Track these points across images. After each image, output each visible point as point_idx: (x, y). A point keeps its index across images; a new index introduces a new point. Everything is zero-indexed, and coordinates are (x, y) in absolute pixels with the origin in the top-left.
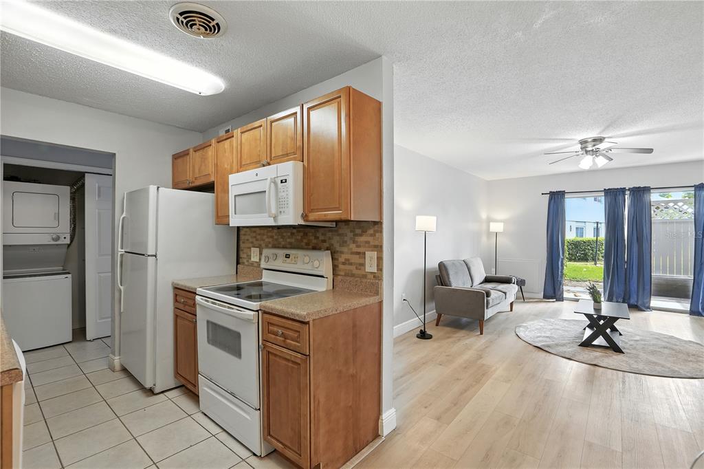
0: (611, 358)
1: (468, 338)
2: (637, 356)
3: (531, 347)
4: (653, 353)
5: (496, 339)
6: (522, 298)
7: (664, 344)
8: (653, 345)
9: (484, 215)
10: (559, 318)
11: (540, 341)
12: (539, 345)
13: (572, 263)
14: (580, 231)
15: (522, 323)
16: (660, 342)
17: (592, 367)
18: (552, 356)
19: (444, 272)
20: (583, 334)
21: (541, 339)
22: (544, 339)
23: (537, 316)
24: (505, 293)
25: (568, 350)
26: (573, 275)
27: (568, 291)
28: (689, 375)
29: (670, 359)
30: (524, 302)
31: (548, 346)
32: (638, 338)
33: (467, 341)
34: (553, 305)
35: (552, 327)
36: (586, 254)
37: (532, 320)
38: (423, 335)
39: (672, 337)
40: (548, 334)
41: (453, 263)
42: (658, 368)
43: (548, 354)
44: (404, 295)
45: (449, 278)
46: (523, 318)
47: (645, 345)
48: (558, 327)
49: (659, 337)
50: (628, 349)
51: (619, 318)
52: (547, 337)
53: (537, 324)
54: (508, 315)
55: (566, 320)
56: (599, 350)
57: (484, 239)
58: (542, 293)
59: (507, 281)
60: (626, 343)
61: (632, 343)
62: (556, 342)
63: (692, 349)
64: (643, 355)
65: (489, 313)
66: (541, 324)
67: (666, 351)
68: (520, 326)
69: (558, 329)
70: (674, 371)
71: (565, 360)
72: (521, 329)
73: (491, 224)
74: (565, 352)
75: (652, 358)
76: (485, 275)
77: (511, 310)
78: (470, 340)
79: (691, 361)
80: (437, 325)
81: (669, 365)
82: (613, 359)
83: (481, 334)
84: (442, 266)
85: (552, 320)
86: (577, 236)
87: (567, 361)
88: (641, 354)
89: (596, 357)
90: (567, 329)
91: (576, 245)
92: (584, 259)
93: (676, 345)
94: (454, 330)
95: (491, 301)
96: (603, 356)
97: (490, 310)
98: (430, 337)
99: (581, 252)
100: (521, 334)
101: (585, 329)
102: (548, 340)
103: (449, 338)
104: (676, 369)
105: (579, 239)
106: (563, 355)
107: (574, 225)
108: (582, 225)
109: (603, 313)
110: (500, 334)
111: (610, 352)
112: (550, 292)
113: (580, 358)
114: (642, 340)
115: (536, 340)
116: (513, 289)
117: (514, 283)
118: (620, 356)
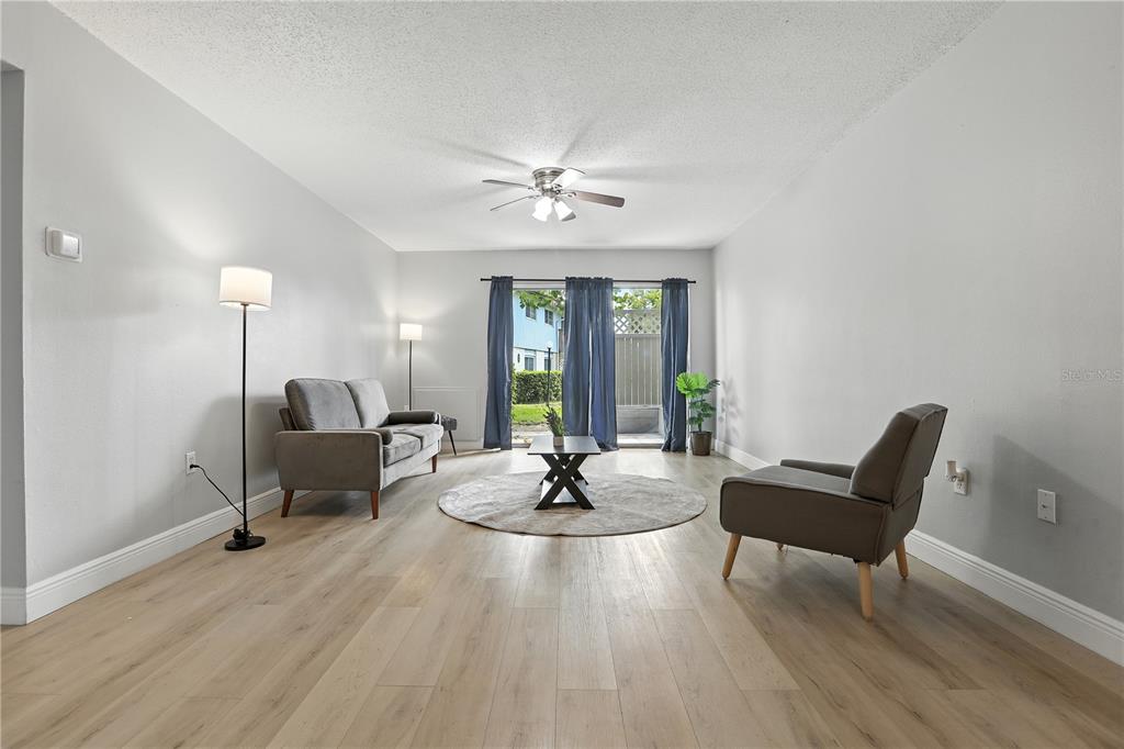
0: (579, 520)
1: (346, 531)
2: (610, 510)
3: (463, 525)
4: (627, 500)
5: (401, 523)
6: (451, 448)
7: (636, 487)
8: (625, 490)
9: (389, 311)
10: (507, 473)
11: (478, 513)
12: (475, 519)
13: (520, 405)
14: (529, 362)
15: (451, 487)
16: (631, 486)
17: (556, 540)
18: (497, 533)
19: (298, 402)
20: (540, 490)
21: (479, 509)
22: (484, 508)
23: (474, 474)
24: (421, 438)
25: (520, 519)
26: (521, 417)
27: (518, 435)
28: (669, 522)
29: (646, 505)
30: (456, 456)
31: (491, 519)
32: (606, 485)
33: (344, 537)
34: (498, 456)
35: (495, 488)
36: (536, 394)
37: (466, 481)
38: (242, 541)
39: (641, 477)
40: (490, 499)
41: (321, 385)
42: (637, 521)
43: (491, 532)
44: (191, 454)
45: (308, 413)
46: (451, 481)
47: (615, 492)
48: (504, 486)
49: (629, 480)
50: (598, 501)
51: (586, 455)
52: (490, 504)
53: (474, 486)
54: (428, 479)
55: (515, 475)
56: (562, 510)
57: (390, 353)
58: (483, 440)
59: (427, 419)
60: (594, 494)
61: (601, 492)
62: (502, 509)
63: (664, 487)
64: (616, 507)
65: (388, 476)
66: (480, 485)
67: (640, 496)
68: (446, 494)
69: (505, 490)
70: (654, 521)
71: (516, 536)
72: (448, 498)
73: (403, 326)
74: (516, 523)
75: (627, 509)
76: (389, 412)
77: (434, 471)
78: (350, 532)
79: (667, 503)
80: (285, 514)
81: (646, 514)
82: (583, 520)
83: (375, 517)
84: (293, 388)
85: (496, 477)
86: (526, 368)
87: (519, 536)
88: (615, 505)
89: (560, 522)
90: (516, 487)
91: (525, 380)
92: (534, 399)
93: (647, 486)
94: (320, 519)
95: (392, 452)
96: (567, 519)
97: (391, 468)
98: (260, 542)
99: (533, 389)
100: (448, 507)
101: (541, 483)
102: (489, 508)
103: (304, 536)
104: (654, 517)
105: (529, 372)
106: (514, 529)
107: (523, 354)
108: (531, 354)
109: (567, 450)
110: (413, 511)
111: (577, 511)
112: (493, 439)
113: (537, 528)
114: (612, 487)
115: (472, 511)
116: (435, 433)
117: (437, 423)
118: (590, 515)
